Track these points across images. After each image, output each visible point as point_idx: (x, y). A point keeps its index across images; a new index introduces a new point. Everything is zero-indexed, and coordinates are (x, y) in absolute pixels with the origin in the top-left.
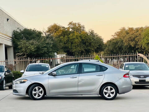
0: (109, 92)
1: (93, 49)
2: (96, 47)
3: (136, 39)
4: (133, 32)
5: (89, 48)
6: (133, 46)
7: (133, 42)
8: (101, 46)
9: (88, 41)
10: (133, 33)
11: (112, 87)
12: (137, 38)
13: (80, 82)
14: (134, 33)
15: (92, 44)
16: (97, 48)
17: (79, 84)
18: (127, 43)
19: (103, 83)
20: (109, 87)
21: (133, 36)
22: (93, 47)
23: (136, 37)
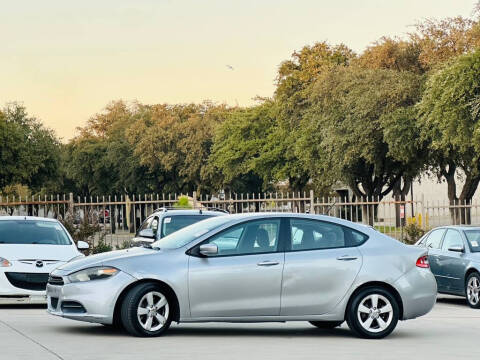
0: (374, 312)
1: (25, 175)
2: (37, 167)
3: (179, 145)
4: (170, 121)
5: (12, 169)
6: (168, 167)
7: (170, 154)
8: (52, 165)
9: (9, 144)
10: (171, 125)
11: (382, 298)
12: (185, 140)
13: (290, 277)
14: (174, 122)
15: (24, 155)
16: (41, 170)
17: (285, 285)
18: (150, 156)
19: (358, 285)
20: (375, 298)
21: (171, 135)
22: (26, 166)
23: (181, 136)
